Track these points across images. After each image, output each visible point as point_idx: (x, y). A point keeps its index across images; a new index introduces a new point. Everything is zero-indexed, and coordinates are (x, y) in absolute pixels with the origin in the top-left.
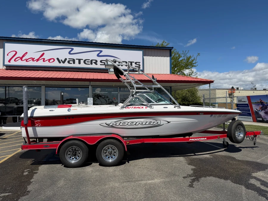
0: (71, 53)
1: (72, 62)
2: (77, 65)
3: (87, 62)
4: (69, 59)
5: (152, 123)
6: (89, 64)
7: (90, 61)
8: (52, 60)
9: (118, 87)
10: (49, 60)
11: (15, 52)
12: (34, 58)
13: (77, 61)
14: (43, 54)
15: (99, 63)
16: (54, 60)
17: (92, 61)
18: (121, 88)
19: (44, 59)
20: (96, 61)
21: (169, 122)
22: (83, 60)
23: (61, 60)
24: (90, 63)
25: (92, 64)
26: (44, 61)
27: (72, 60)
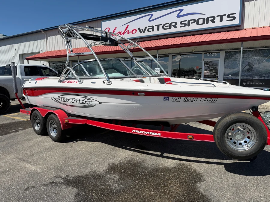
0: (151, 19)
1: (151, 30)
2: (156, 32)
3: (166, 26)
4: (149, 27)
5: (84, 102)
6: (168, 29)
7: (169, 25)
8: (135, 31)
9: (203, 53)
10: (132, 31)
11: (108, 29)
12: (121, 32)
13: (156, 28)
14: (128, 26)
15: (178, 25)
16: (136, 31)
17: (171, 24)
18: (206, 53)
19: (128, 31)
20: (176, 23)
21: (100, 103)
22: (162, 26)
23: (142, 30)
24: (168, 27)
25: (170, 28)
26: (128, 33)
27: (152, 27)
